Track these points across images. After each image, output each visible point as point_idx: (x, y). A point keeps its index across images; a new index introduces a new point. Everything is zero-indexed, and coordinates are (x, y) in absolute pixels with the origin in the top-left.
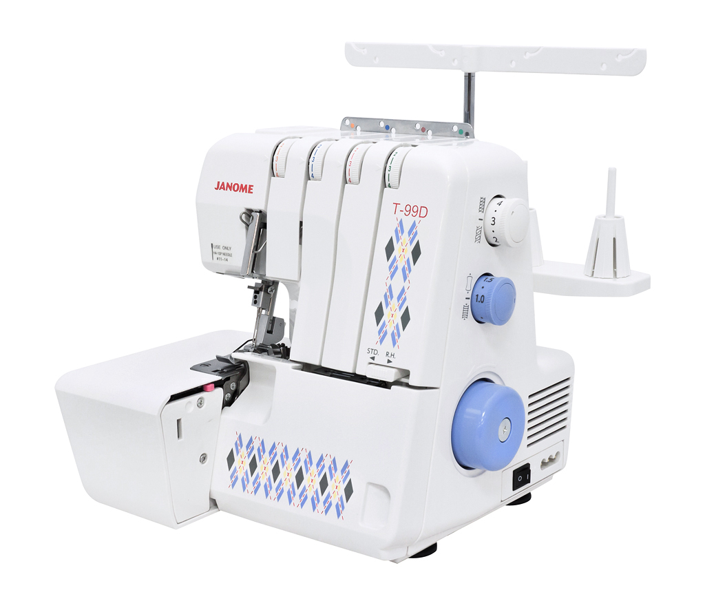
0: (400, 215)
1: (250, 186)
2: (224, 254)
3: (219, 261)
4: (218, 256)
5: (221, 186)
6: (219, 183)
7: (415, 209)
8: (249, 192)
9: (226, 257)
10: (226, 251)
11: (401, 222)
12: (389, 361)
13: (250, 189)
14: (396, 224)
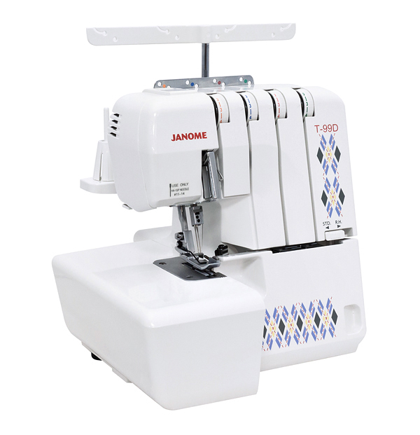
0: (322, 133)
1: (203, 133)
2: (181, 190)
3: (177, 197)
4: (175, 192)
5: (177, 138)
6: (174, 135)
7: (330, 127)
8: (204, 138)
9: (183, 192)
10: (184, 187)
11: (323, 136)
12: (339, 226)
13: (204, 135)
14: (320, 139)
